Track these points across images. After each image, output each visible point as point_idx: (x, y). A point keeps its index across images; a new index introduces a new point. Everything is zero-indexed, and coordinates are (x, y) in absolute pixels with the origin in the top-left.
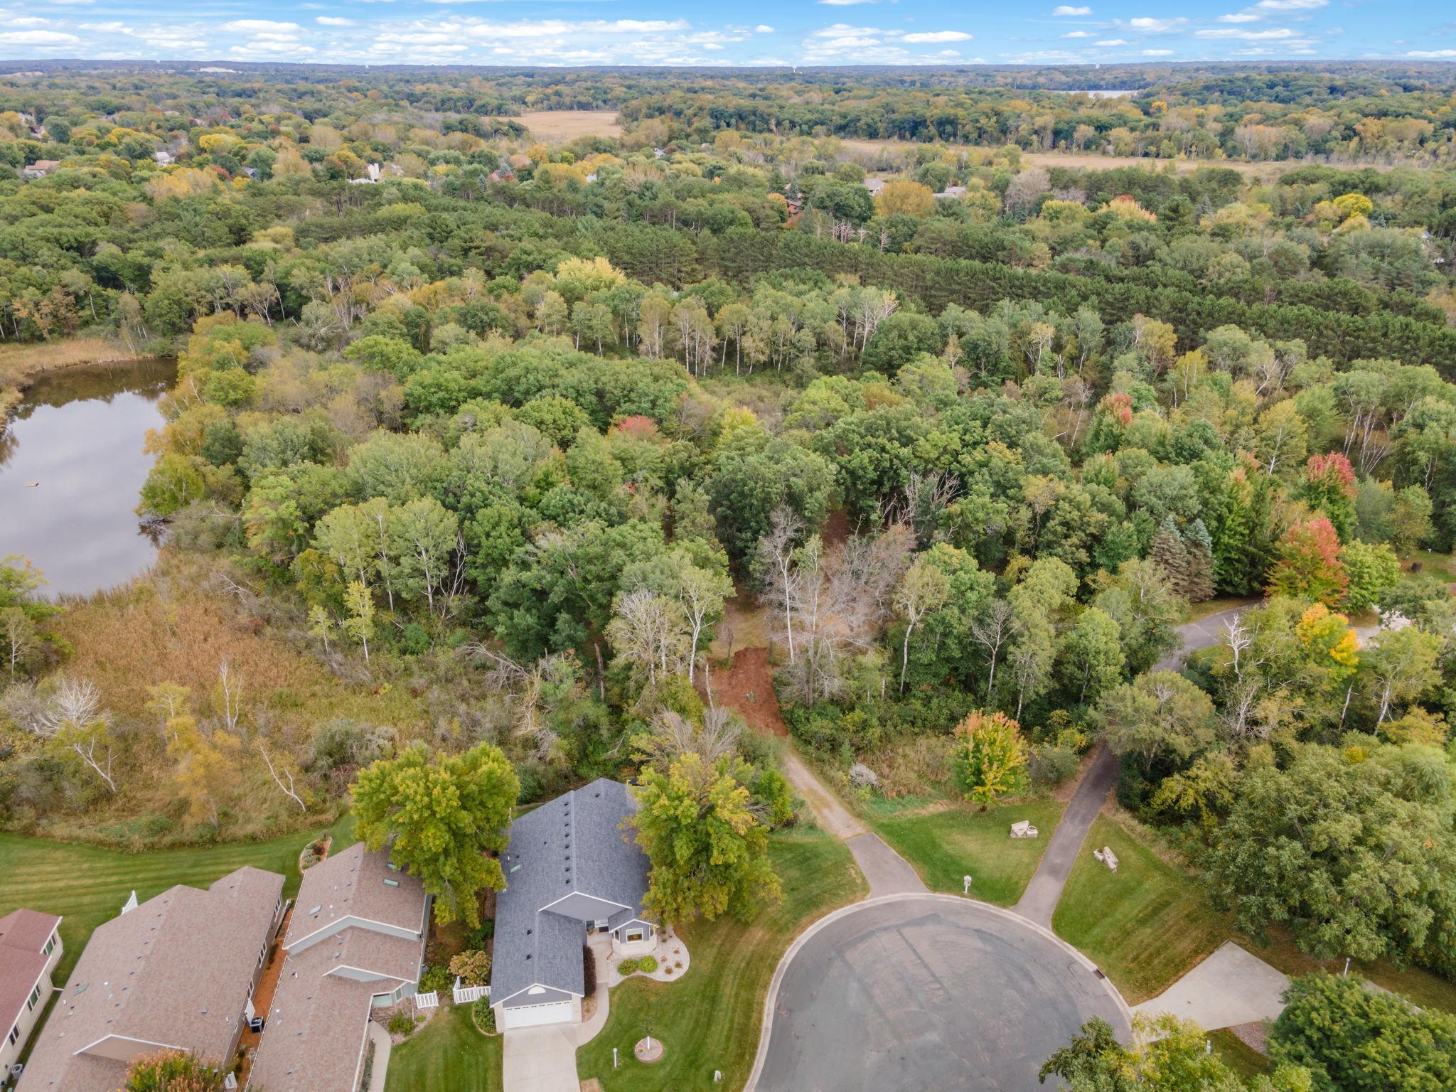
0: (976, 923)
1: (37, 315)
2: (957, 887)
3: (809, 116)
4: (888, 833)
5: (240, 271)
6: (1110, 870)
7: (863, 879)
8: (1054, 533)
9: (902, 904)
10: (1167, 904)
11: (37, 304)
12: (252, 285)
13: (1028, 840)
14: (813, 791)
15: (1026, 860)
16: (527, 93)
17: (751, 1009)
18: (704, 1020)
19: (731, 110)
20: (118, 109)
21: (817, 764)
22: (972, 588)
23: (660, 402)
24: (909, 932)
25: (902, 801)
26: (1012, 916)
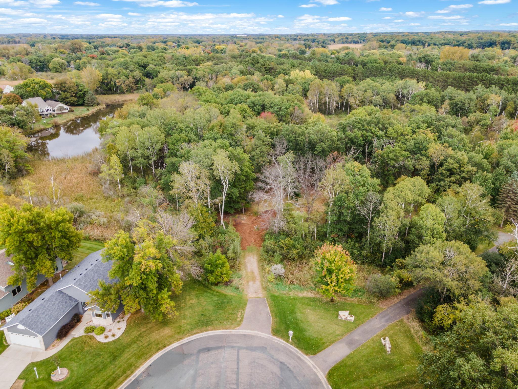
0: (283, 358)
1: (123, 85)
2: (285, 336)
4: (273, 300)
5: (185, 72)
6: (386, 351)
7: (242, 319)
8: (441, 174)
9: (252, 337)
10: (413, 382)
12: (186, 77)
13: (347, 322)
14: (253, 273)
15: (338, 332)
17: (131, 367)
18: (101, 367)
21: (262, 260)
23: (282, 108)
24: (243, 353)
25: (292, 287)
26: (308, 360)
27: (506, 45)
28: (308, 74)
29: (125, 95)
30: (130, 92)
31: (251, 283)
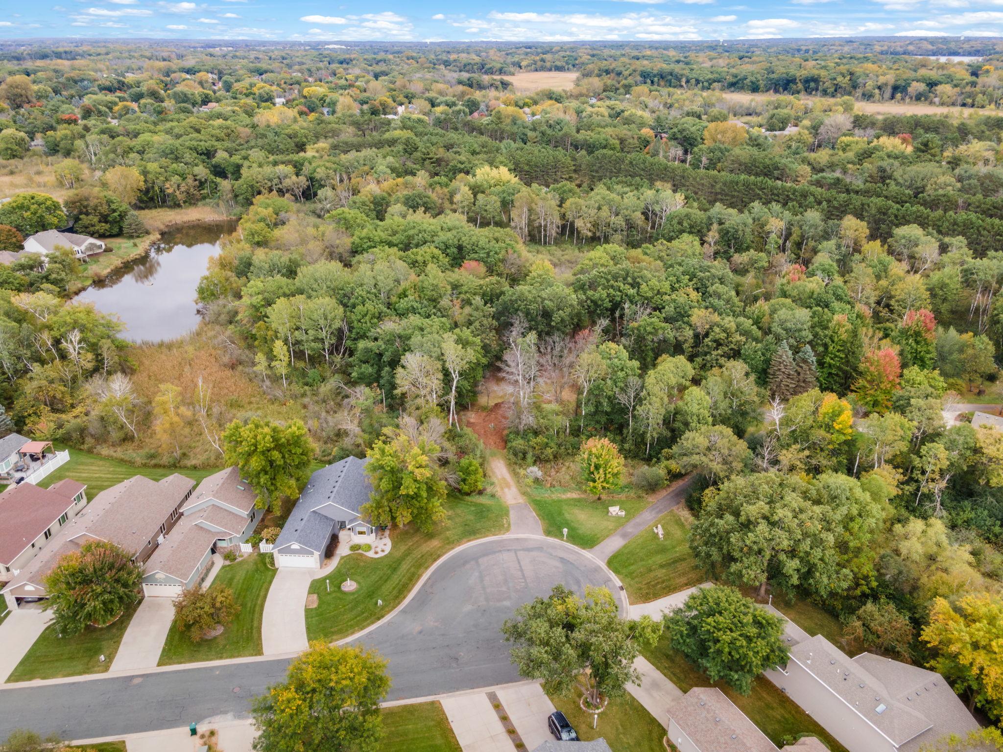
0: (562, 554)
1: (178, 192)
2: (560, 535)
3: (710, 76)
4: (536, 504)
5: (289, 169)
6: (659, 539)
7: (509, 525)
9: (525, 540)
10: (685, 559)
11: (179, 186)
12: (294, 177)
13: (618, 518)
14: (504, 479)
15: (610, 527)
16: (522, 60)
17: (413, 578)
18: (385, 577)
19: (655, 72)
20: (266, 72)
21: (511, 465)
22: (622, 370)
23: (491, 254)
24: (520, 554)
25: (553, 489)
26: (586, 554)
27: (812, 85)
28: (504, 173)
29: (183, 210)
30: (190, 204)
31: (506, 490)
